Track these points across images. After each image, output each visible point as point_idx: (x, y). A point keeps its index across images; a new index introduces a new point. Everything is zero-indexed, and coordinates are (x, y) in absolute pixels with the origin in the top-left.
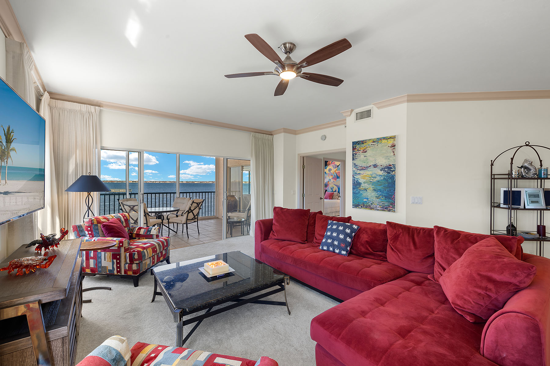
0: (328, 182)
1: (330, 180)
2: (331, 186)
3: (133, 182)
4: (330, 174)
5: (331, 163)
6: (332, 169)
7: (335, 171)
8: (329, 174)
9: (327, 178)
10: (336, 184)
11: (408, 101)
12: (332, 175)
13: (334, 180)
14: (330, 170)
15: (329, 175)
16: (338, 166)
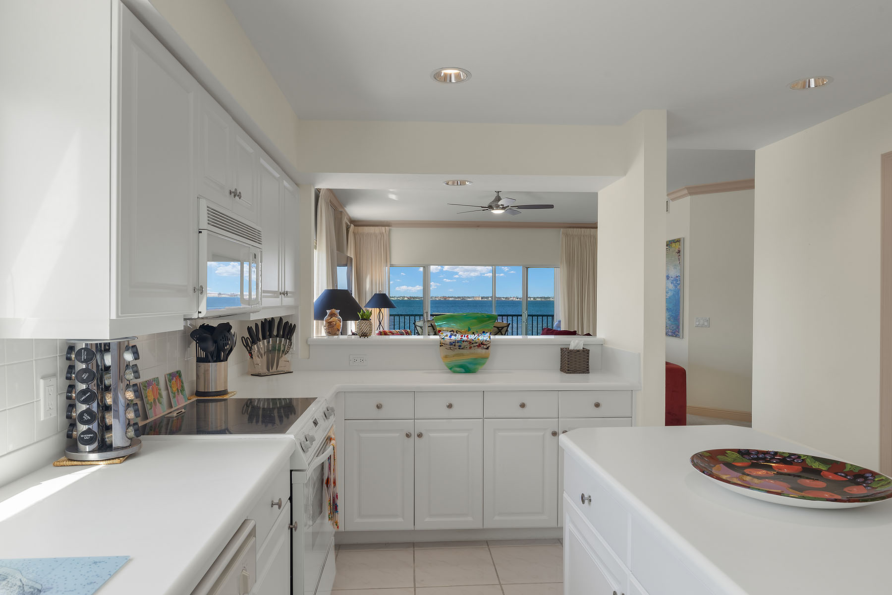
3: (482, 298)
11: (691, 194)
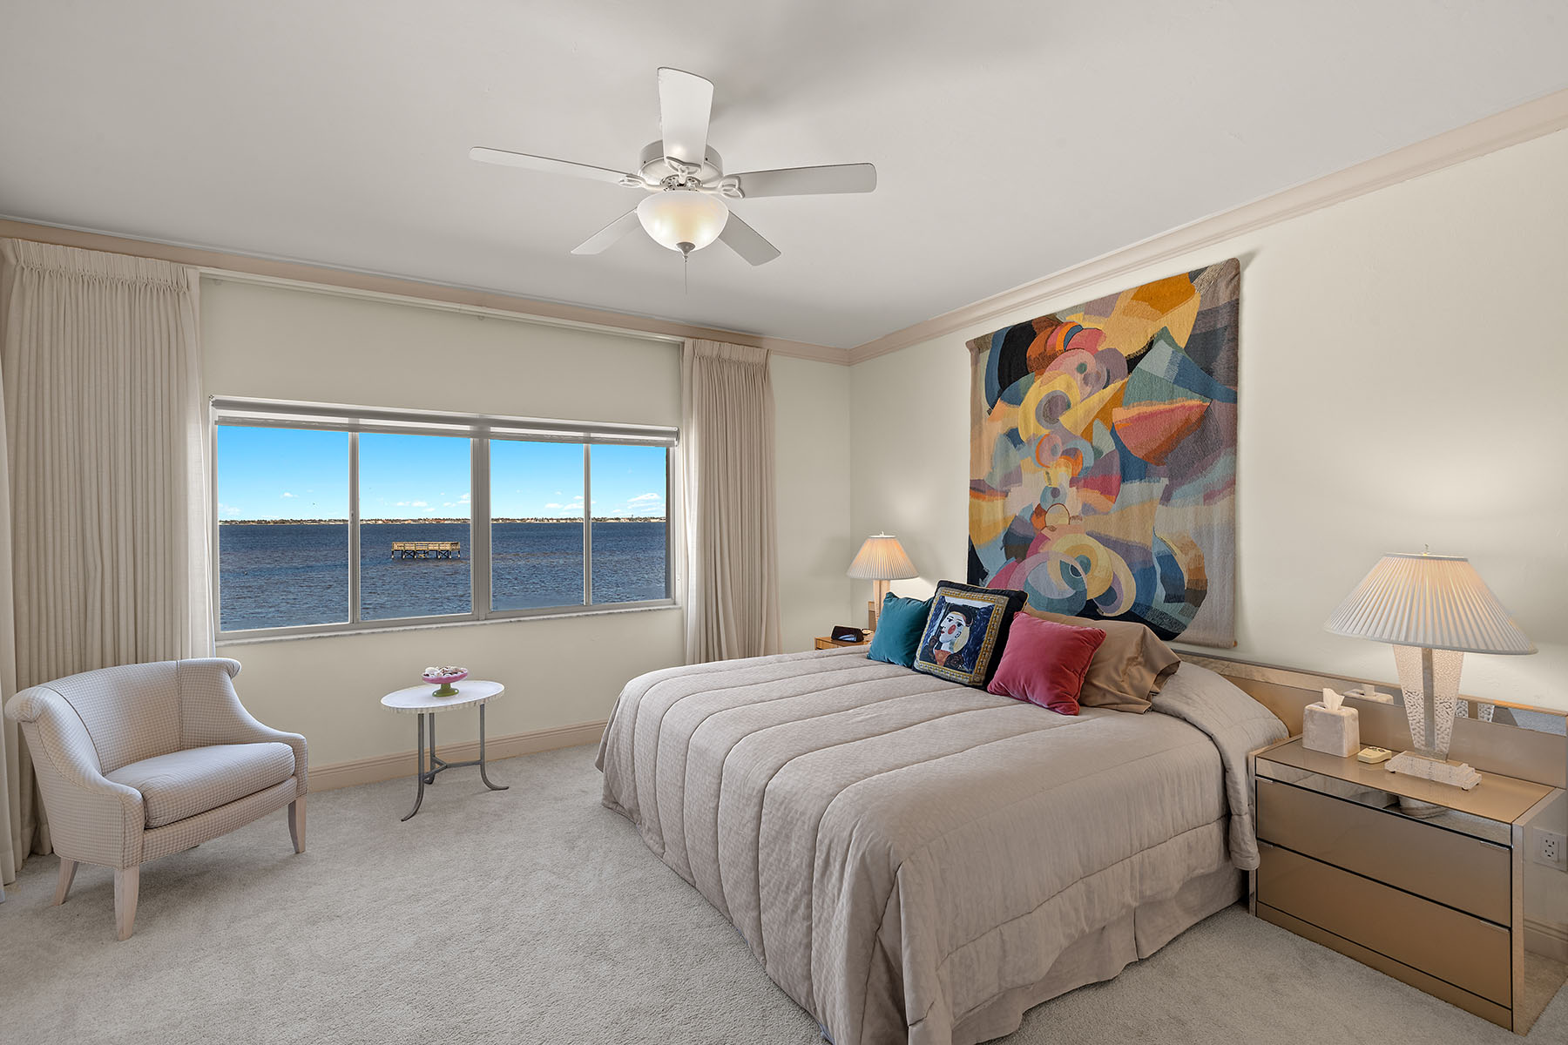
0: (1040, 512)
1: (1055, 492)
2: (1059, 548)
4: (1059, 441)
5: (1060, 346)
6: (1074, 395)
7: (1104, 414)
8: (1047, 447)
9: (1026, 477)
10: (1113, 533)
12: (1072, 454)
13: (1094, 497)
14: (1053, 408)
15: (1045, 455)
16: (1133, 362)
